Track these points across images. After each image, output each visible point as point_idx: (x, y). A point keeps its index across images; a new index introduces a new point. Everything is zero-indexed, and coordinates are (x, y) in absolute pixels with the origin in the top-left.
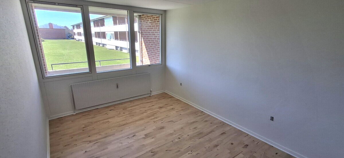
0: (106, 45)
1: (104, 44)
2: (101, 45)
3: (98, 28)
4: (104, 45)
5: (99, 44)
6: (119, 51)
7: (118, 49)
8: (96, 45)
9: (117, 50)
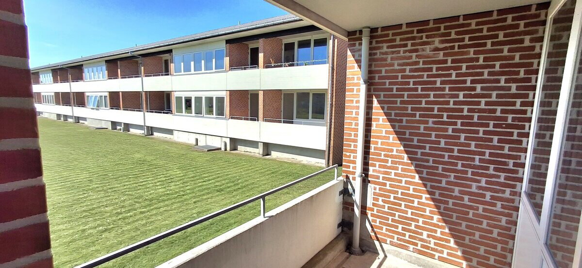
0: (85, 119)
1: (78, 117)
2: (70, 120)
3: (67, 84)
4: (78, 119)
5: (66, 117)
6: (122, 131)
7: (118, 128)
8: (56, 119)
9: (116, 129)
